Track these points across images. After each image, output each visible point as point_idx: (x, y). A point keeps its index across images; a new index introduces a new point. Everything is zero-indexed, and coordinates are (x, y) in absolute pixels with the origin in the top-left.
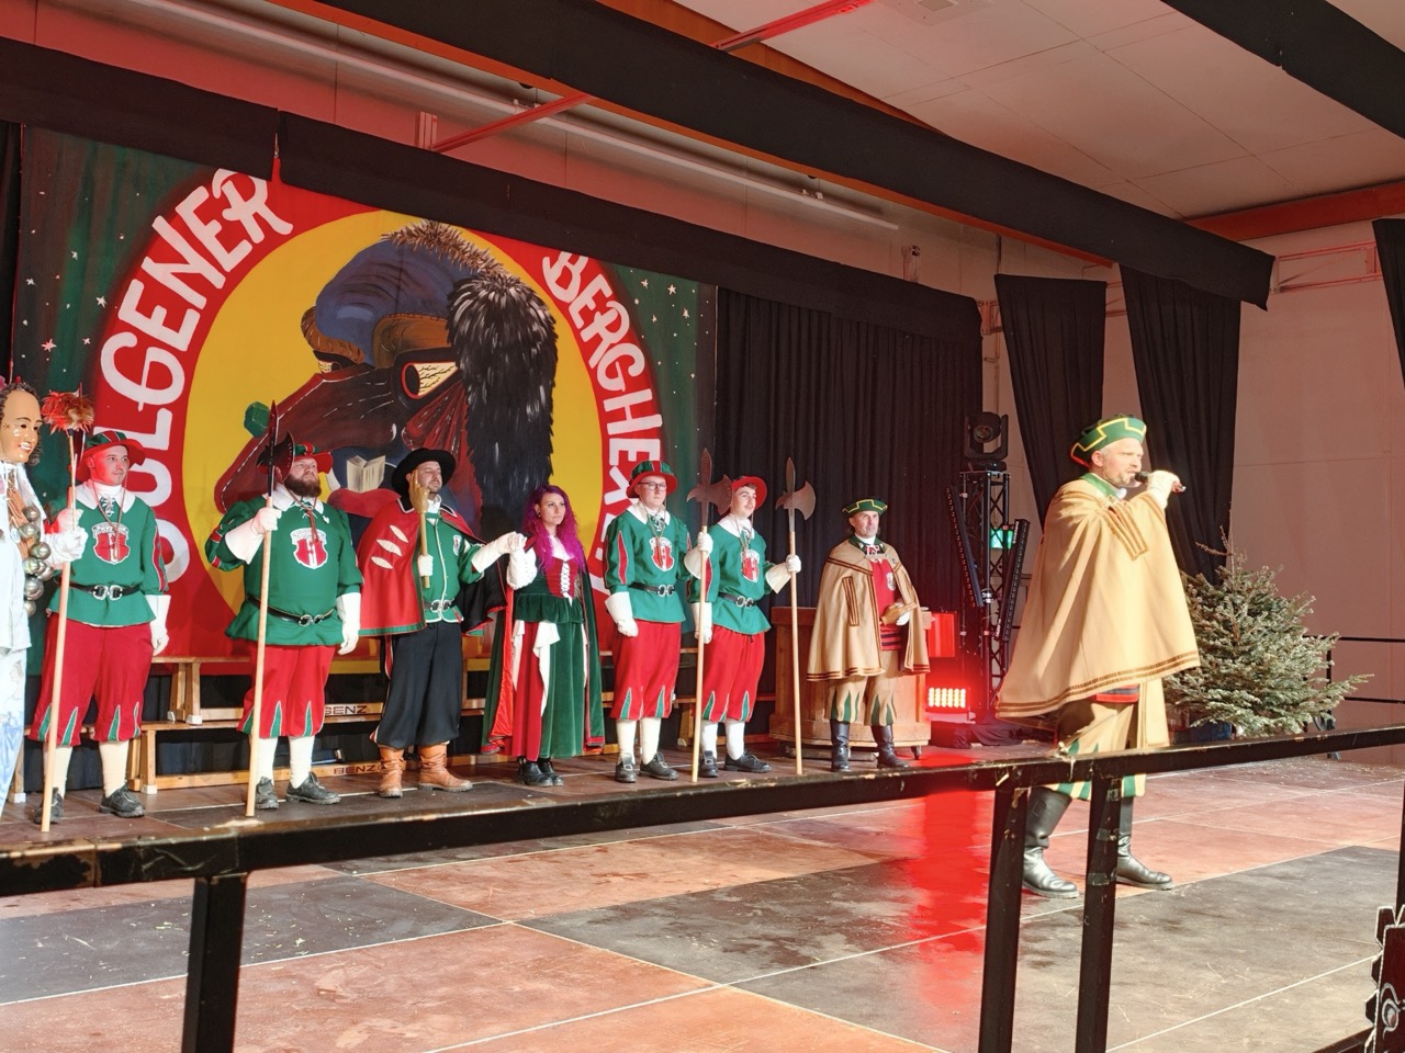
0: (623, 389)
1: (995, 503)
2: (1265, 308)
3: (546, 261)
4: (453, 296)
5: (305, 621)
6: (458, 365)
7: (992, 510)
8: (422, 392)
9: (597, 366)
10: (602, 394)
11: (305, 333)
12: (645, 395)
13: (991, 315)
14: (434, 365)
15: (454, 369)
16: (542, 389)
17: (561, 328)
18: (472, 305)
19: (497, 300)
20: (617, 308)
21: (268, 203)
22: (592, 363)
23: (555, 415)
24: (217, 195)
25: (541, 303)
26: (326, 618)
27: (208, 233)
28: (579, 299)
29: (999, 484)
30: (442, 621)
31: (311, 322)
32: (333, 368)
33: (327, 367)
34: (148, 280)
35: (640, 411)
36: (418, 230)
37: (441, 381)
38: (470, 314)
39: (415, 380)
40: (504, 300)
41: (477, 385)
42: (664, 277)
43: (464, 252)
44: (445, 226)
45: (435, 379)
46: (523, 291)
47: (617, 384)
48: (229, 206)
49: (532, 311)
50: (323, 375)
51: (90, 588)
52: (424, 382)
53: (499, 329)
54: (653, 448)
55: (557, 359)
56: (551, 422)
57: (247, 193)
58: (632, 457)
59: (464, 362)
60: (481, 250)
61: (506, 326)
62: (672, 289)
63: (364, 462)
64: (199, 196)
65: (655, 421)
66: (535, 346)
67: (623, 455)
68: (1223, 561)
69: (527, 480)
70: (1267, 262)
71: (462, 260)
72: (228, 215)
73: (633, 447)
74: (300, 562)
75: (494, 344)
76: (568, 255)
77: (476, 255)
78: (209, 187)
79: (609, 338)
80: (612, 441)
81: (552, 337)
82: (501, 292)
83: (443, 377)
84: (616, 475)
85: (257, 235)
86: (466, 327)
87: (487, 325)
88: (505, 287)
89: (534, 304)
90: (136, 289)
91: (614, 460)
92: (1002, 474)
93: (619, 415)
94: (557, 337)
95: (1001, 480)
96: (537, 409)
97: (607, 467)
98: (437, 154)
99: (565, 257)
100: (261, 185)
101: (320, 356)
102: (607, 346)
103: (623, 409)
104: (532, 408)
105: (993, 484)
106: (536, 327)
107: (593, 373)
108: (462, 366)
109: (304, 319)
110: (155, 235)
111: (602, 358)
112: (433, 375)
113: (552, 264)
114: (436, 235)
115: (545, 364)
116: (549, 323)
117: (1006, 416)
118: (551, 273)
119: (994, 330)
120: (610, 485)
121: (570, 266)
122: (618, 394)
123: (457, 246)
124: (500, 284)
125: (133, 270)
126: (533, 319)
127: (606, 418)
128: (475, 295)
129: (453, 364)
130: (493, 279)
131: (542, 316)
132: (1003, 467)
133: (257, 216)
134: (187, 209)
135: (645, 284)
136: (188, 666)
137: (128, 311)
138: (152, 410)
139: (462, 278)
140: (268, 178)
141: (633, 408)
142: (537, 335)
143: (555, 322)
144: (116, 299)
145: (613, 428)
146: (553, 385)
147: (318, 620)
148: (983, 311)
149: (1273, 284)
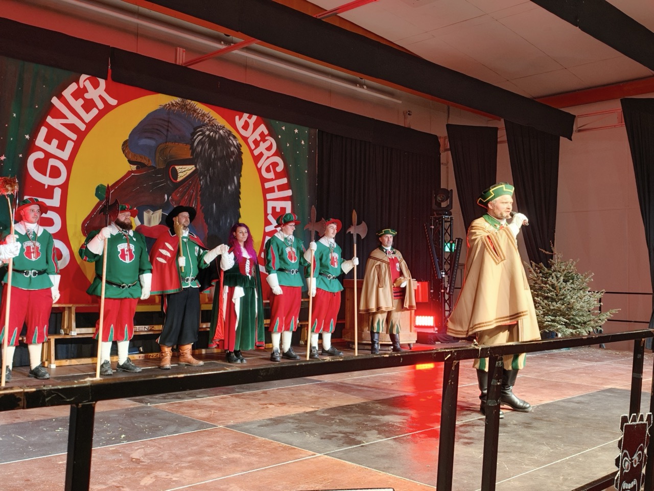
0: (274, 178)
1: (447, 230)
2: (571, 140)
3: (237, 118)
4: (193, 134)
5: (123, 287)
6: (196, 166)
7: (445, 234)
8: (179, 179)
9: (261, 167)
10: (263, 180)
11: (124, 151)
12: (284, 181)
13: (445, 143)
14: (184, 167)
15: (194, 168)
16: (235, 178)
17: (244, 149)
18: (202, 138)
19: (214, 136)
20: (271, 140)
21: (106, 90)
22: (259, 166)
23: (242, 190)
24: (82, 86)
25: (235, 137)
26: (133, 285)
27: (77, 105)
28: (253, 136)
29: (448, 222)
30: (191, 287)
31: (126, 146)
32: (137, 168)
33: (134, 167)
34: (50, 127)
35: (281, 188)
36: (176, 103)
37: (188, 174)
38: (201, 142)
39: (175, 174)
40: (217, 136)
41: (205, 176)
42: (293, 126)
43: (198, 114)
44: (189, 101)
45: (185, 173)
46: (226, 132)
47: (271, 175)
48: (87, 92)
49: (230, 141)
50: (132, 172)
51: (22, 272)
52: (180, 175)
53: (215, 150)
54: (288, 205)
55: (242, 164)
56: (240, 193)
57: (96, 86)
58: (278, 210)
59: (199, 165)
60: (206, 113)
61: (219, 148)
62: (296, 131)
63: (152, 212)
64: (73, 87)
65: (289, 193)
66: (232, 158)
67: (274, 209)
68: (552, 257)
69: (229, 221)
70: (572, 118)
71: (197, 117)
72: (87, 96)
73: (279, 205)
74: (121, 259)
75: (213, 156)
76: (248, 115)
77: (204, 115)
78: (78, 83)
79: (267, 154)
80: (269, 202)
81: (240, 153)
82: (216, 132)
83: (189, 172)
84: (270, 218)
85: (101, 105)
86: (199, 149)
87: (209, 148)
88: (217, 130)
89: (232, 138)
90: (43, 131)
91: (269, 211)
92: (450, 217)
93: (272, 190)
94: (242, 153)
95: (449, 220)
96: (233, 187)
97: (266, 214)
98: (185, 67)
99: (246, 116)
100: (102, 82)
101: (131, 162)
102: (266, 157)
103: (274, 187)
104: (231, 187)
105: (446, 221)
106: (232, 149)
107: (259, 170)
108: (198, 167)
109: (123, 145)
110: (52, 105)
111: (264, 163)
112: (184, 171)
113: (240, 119)
114: (185, 105)
115: (237, 166)
116: (239, 147)
117: (452, 190)
118: (240, 123)
119: (446, 150)
120: (267, 223)
121: (248, 120)
122: (271, 180)
123: (195, 111)
124: (215, 128)
125: (43, 122)
126: (231, 145)
127: (265, 191)
128: (203, 133)
129: (193, 166)
130: (212, 126)
131: (235, 143)
132: (450, 214)
133: (100, 97)
134: (67, 93)
135: (284, 128)
136: (70, 308)
137: (40, 141)
138: (51, 188)
139: (198, 125)
140: (106, 79)
141: (278, 186)
142: (233, 152)
143: (241, 146)
144: (34, 135)
145: (269, 196)
146: (241, 176)
147: (130, 286)
148: (441, 141)
149: (575, 128)
